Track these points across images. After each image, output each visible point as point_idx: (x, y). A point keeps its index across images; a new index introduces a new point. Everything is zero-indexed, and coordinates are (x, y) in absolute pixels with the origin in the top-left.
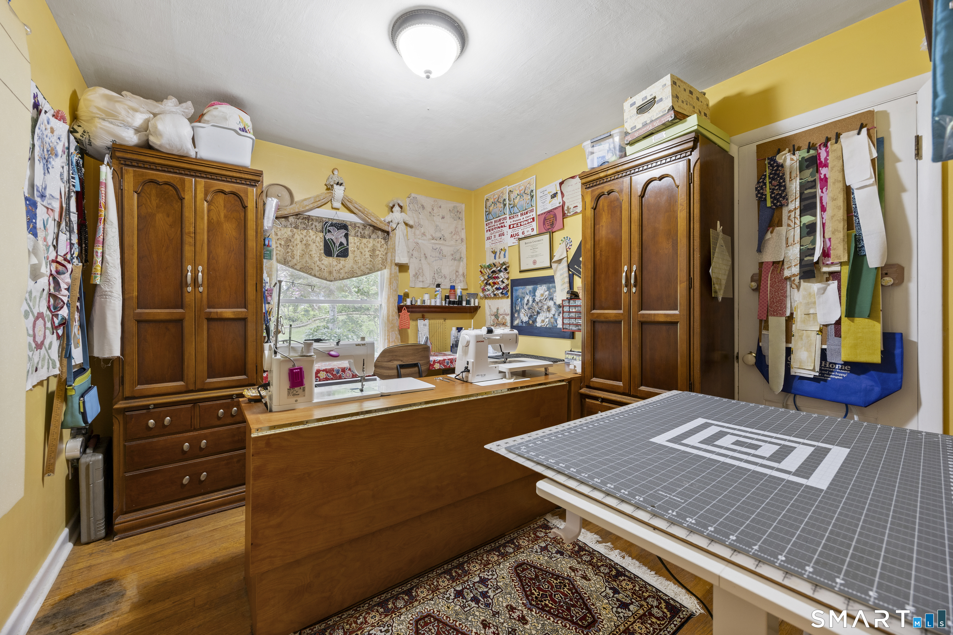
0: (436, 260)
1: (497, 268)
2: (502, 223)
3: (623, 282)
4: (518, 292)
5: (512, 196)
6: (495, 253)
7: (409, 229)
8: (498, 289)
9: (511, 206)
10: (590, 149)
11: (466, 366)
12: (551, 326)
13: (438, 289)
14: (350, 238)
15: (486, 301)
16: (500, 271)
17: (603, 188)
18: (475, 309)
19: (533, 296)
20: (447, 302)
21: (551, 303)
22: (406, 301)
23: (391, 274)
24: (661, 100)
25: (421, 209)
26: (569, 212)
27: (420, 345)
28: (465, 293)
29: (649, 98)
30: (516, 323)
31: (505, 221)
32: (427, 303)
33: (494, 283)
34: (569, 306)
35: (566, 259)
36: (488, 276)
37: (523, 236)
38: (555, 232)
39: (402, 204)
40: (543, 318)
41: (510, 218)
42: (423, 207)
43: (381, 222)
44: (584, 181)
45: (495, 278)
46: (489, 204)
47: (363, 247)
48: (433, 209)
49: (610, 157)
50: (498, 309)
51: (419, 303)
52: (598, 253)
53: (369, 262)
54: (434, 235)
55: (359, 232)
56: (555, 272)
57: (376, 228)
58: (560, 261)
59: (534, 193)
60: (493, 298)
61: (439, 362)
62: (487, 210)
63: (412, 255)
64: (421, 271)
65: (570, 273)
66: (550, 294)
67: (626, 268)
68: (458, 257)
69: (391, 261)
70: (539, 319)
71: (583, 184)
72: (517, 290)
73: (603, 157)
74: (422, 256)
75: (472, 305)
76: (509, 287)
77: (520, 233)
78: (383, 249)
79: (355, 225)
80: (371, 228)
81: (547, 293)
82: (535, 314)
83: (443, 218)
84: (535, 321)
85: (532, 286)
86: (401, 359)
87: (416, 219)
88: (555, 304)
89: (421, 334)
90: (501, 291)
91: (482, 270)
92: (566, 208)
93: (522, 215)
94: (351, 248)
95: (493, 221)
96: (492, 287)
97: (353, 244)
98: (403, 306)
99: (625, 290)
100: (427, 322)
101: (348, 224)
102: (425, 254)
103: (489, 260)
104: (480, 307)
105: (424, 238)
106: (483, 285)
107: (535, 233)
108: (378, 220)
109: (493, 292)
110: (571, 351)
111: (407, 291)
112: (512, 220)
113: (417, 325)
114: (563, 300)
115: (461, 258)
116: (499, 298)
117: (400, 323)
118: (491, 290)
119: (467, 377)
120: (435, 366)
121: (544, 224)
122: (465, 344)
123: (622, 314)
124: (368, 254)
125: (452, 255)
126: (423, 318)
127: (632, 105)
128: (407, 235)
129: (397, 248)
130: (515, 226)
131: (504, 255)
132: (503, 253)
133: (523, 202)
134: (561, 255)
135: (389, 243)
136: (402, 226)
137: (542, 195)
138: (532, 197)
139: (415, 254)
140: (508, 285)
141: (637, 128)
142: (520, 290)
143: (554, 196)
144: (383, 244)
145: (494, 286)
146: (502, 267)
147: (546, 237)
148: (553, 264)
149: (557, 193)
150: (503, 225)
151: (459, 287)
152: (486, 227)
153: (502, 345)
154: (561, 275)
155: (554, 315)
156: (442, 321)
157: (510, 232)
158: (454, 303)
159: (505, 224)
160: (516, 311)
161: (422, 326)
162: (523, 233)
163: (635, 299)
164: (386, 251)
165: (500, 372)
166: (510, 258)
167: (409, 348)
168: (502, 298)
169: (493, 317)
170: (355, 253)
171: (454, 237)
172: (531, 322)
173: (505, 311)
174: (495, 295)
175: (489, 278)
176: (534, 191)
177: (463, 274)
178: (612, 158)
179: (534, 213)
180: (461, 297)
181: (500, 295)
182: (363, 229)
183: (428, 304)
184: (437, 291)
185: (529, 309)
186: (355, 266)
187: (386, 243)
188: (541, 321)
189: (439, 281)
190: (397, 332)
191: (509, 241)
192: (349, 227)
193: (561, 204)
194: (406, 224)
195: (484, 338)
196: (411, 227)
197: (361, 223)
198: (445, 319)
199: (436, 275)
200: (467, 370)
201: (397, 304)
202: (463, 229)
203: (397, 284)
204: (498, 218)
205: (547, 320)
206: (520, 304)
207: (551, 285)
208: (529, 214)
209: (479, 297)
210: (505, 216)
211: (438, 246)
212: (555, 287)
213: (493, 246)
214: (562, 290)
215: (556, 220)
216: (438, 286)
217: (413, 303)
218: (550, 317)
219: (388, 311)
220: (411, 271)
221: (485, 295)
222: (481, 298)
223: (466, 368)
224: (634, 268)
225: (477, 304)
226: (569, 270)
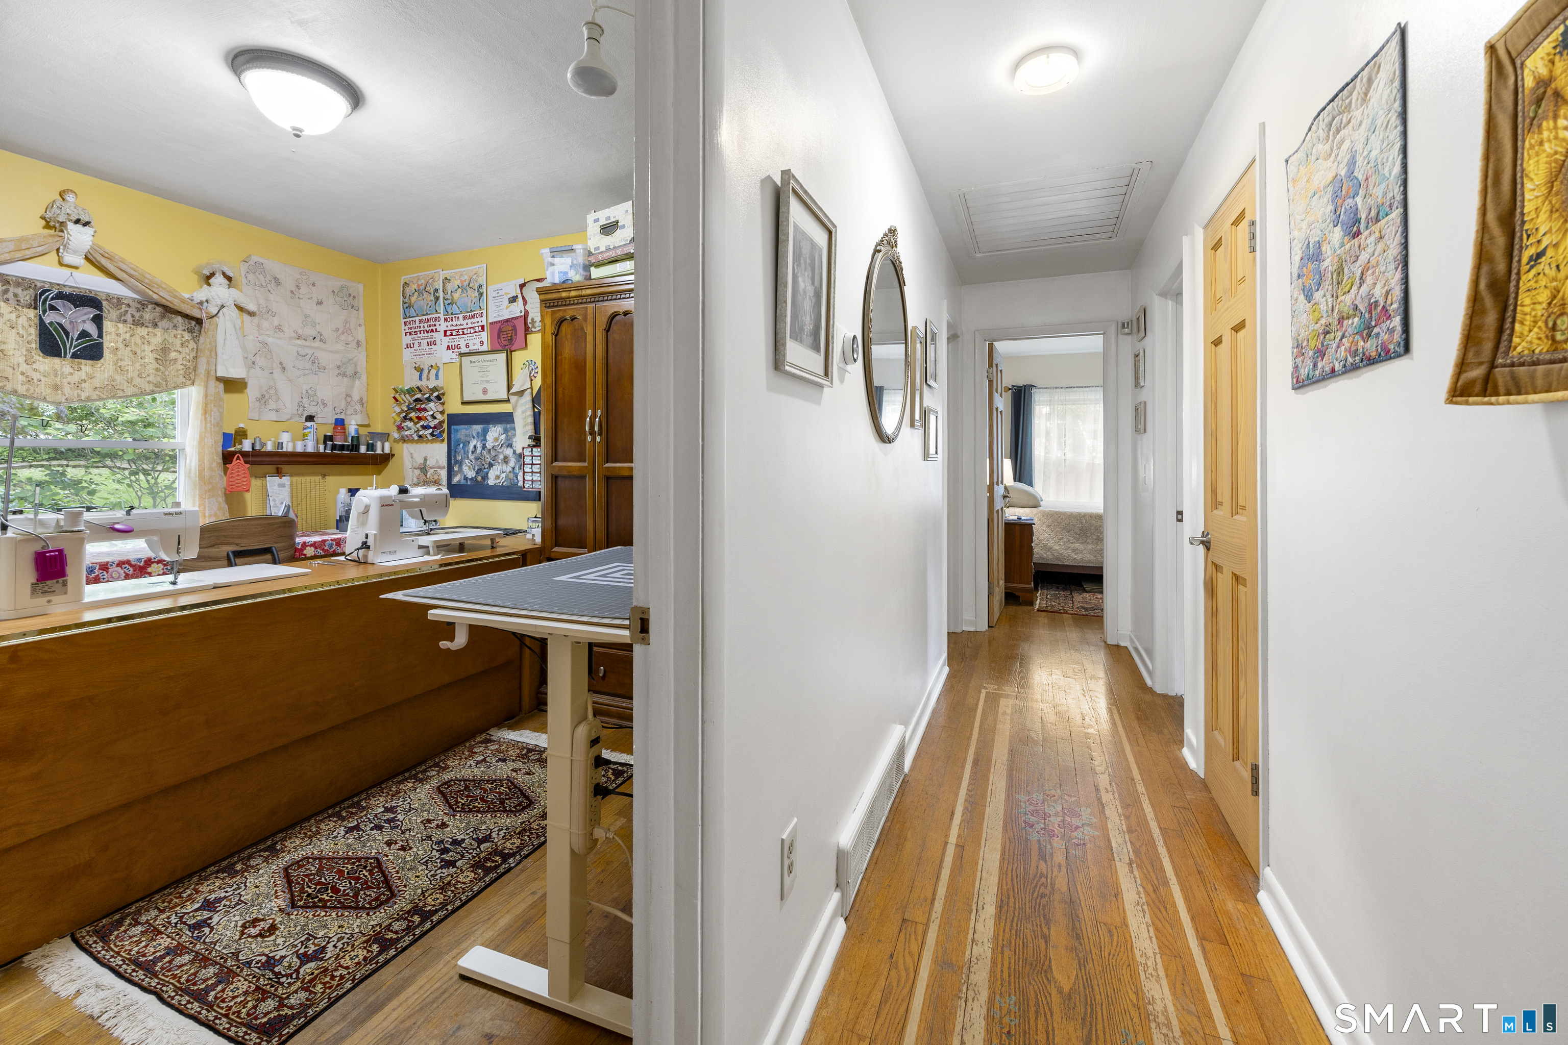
0: (304, 375)
1: (423, 395)
2: (432, 325)
3: (587, 429)
4: (459, 433)
5: (449, 287)
6: (420, 370)
7: (246, 317)
8: (425, 427)
9: (447, 302)
10: (550, 260)
11: (365, 540)
12: (509, 484)
13: (309, 424)
14: (108, 325)
15: (405, 445)
16: (429, 400)
17: (565, 311)
18: (385, 459)
19: (483, 440)
20: (329, 447)
21: (509, 452)
22: (241, 443)
23: (206, 395)
24: (623, 227)
25: (273, 284)
26: (533, 326)
27: (277, 517)
28: (363, 431)
29: (612, 220)
30: (456, 480)
31: (438, 323)
32: (288, 447)
33: (419, 418)
34: (532, 456)
35: (529, 391)
36: (408, 406)
37: (467, 350)
38: (515, 351)
39: (231, 274)
40: (498, 473)
41: (445, 320)
42: (278, 282)
43: (183, 301)
44: (543, 297)
45: (420, 410)
46: (408, 291)
47: (139, 342)
48: (298, 287)
49: (573, 275)
50: (426, 459)
51: (270, 447)
52: (560, 390)
53: (151, 371)
54: (300, 332)
55: (129, 315)
56: (515, 407)
57: (168, 310)
58: (521, 393)
59: (484, 290)
60: (417, 442)
61: (314, 545)
62: (407, 300)
63: (254, 363)
64: (272, 392)
65: (536, 410)
66: (508, 439)
67: (590, 413)
68: (350, 370)
69: (208, 372)
70: (492, 474)
71: (542, 301)
72: (457, 431)
73: (566, 273)
74: (275, 366)
75: (379, 451)
76: (445, 426)
77: (463, 346)
78: (187, 350)
79: (118, 301)
80: (158, 309)
81: (503, 437)
82: (486, 466)
83: (320, 303)
84: (485, 477)
85: (481, 426)
86: (237, 541)
87: (262, 302)
88: (514, 452)
89: (274, 500)
90: (431, 430)
91: (397, 396)
92: (529, 320)
93: (465, 318)
94: (108, 343)
95: (417, 319)
96: (416, 424)
97: (113, 336)
98: (234, 453)
99: (589, 438)
100: (286, 480)
101: (101, 297)
102: (281, 363)
103: (410, 380)
104: (393, 455)
105: (280, 335)
106: (398, 419)
107: (485, 348)
108: (175, 297)
109: (418, 431)
110: (536, 517)
111: (242, 425)
112: (449, 324)
113: (265, 487)
114: (523, 448)
115: (356, 373)
116: (428, 441)
117: (228, 481)
118: (414, 429)
119: (366, 556)
120: (305, 552)
121: (499, 337)
122: (362, 509)
123: (586, 467)
124: (150, 358)
125: (339, 367)
126: (279, 473)
127: (596, 220)
128: (242, 328)
129: (220, 350)
130: (454, 333)
131: (437, 375)
132: (433, 372)
133: (466, 299)
134: (523, 385)
135: (202, 339)
136: (231, 313)
137: (495, 294)
138: (481, 294)
139: (260, 361)
140: (441, 422)
141: (601, 250)
142: (462, 432)
143: (513, 300)
144: (188, 341)
145: (418, 423)
146: (432, 394)
147: (502, 357)
148: (510, 396)
149: (517, 296)
150: (434, 328)
151: (353, 422)
152: (403, 327)
153: (424, 510)
154: (523, 412)
155: (513, 468)
156: (318, 478)
157: (446, 341)
158: (342, 447)
159: (438, 327)
160: (457, 462)
161: (276, 487)
162: (467, 346)
163: (600, 450)
164: (194, 354)
165: (420, 547)
166: (447, 381)
167: (252, 522)
168: (432, 442)
169: (417, 472)
170: (119, 353)
171: (343, 337)
172: (479, 478)
173: (437, 461)
174: (420, 436)
175: (410, 409)
176: (484, 287)
177: (361, 400)
178: (576, 277)
179: (484, 319)
180: (357, 439)
181: (430, 438)
182: (138, 310)
183: (290, 449)
184: (308, 428)
185: (477, 459)
186: (118, 378)
187: (196, 339)
188: (496, 476)
189: (311, 410)
190: (221, 499)
191: (442, 355)
192: (104, 303)
193: (523, 314)
194: (240, 309)
195: (393, 501)
196: (251, 314)
197: (134, 299)
198: (324, 476)
199: (304, 400)
200: (365, 546)
201: (220, 449)
202: (360, 325)
203: (221, 414)
204: (426, 317)
205: (504, 475)
206: (462, 451)
207: (509, 426)
208: (475, 320)
209: (391, 439)
210: (437, 315)
211: (310, 352)
212: (514, 429)
213: (417, 359)
214: (524, 434)
215: (516, 334)
216: (310, 418)
217: (257, 447)
218: (508, 471)
219: (201, 461)
220: (252, 391)
221: (402, 436)
222: (395, 441)
223: (365, 543)
224: (599, 413)
225: (387, 451)
226: (534, 406)
